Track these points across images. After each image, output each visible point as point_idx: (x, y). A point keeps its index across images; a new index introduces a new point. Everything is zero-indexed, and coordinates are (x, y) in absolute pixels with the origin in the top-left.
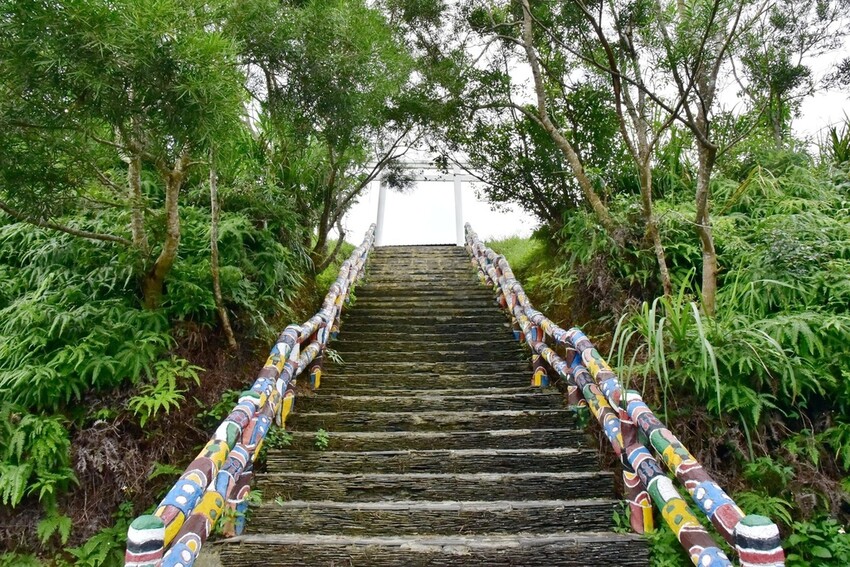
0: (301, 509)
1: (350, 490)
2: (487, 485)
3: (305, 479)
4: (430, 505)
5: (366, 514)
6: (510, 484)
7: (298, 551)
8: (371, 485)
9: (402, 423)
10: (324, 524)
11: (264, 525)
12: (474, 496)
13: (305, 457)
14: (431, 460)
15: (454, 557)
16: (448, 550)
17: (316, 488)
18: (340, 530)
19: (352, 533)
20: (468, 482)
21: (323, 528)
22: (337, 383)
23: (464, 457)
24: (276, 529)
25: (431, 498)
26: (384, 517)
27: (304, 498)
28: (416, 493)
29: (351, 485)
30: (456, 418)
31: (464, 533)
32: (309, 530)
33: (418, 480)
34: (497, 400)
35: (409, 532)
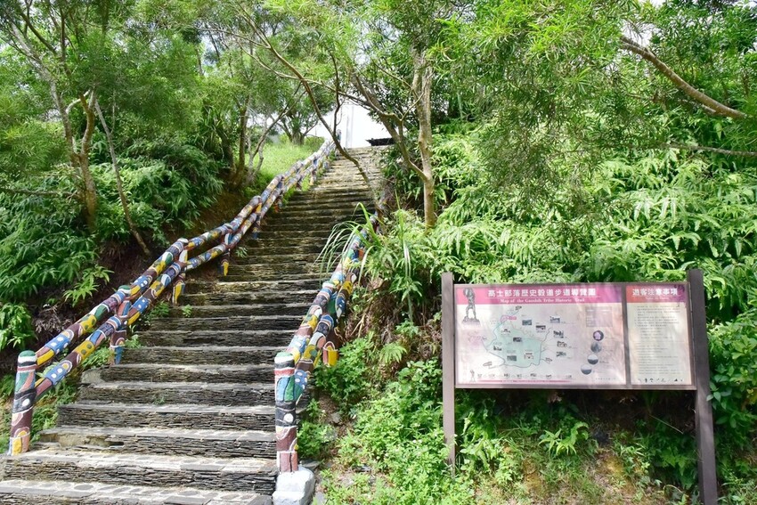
0: (149, 351)
1: (185, 341)
2: (258, 337)
3: (161, 335)
4: (224, 348)
5: (181, 353)
6: (272, 336)
7: (136, 372)
8: (196, 337)
9: (244, 299)
10: (160, 358)
11: (131, 359)
12: (251, 344)
13: (171, 322)
14: (240, 323)
15: (211, 375)
16: (208, 371)
17: (168, 339)
18: (167, 362)
19: (174, 363)
20: (248, 336)
21: (160, 360)
22: (239, 271)
23: (258, 321)
24: (137, 361)
25: (227, 344)
26: (191, 354)
27: (161, 345)
28: (221, 342)
29: (186, 337)
30: (276, 296)
31: (231, 363)
32: (152, 361)
33: (221, 335)
34: (310, 283)
35: (202, 363)
